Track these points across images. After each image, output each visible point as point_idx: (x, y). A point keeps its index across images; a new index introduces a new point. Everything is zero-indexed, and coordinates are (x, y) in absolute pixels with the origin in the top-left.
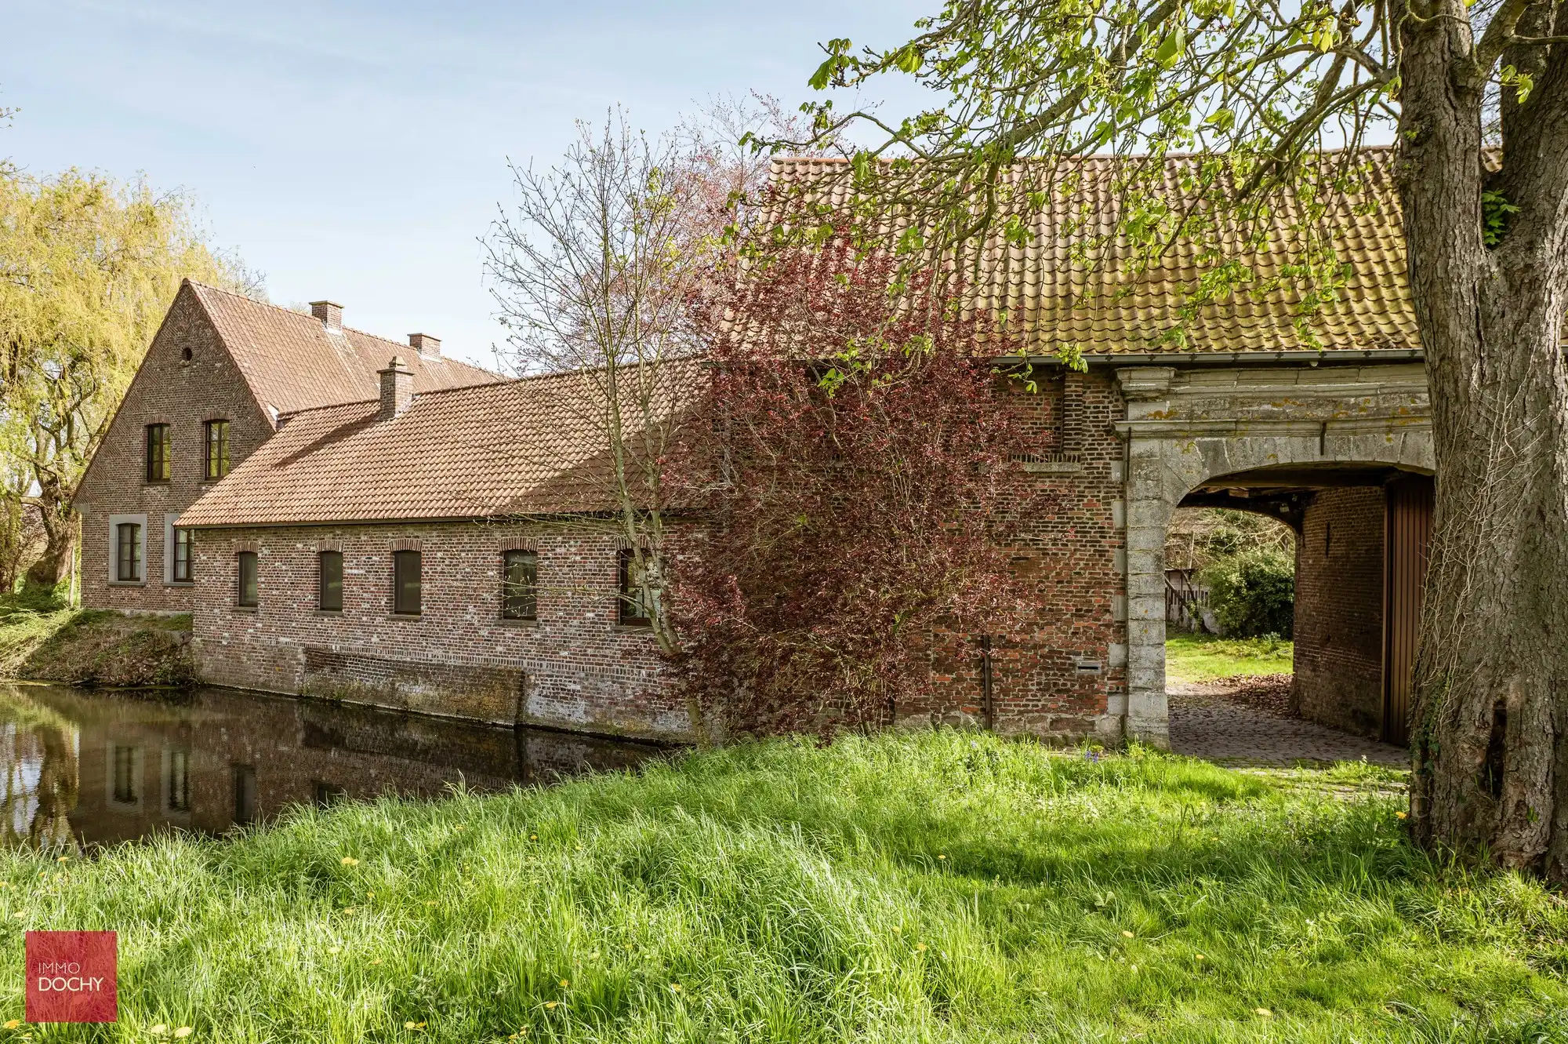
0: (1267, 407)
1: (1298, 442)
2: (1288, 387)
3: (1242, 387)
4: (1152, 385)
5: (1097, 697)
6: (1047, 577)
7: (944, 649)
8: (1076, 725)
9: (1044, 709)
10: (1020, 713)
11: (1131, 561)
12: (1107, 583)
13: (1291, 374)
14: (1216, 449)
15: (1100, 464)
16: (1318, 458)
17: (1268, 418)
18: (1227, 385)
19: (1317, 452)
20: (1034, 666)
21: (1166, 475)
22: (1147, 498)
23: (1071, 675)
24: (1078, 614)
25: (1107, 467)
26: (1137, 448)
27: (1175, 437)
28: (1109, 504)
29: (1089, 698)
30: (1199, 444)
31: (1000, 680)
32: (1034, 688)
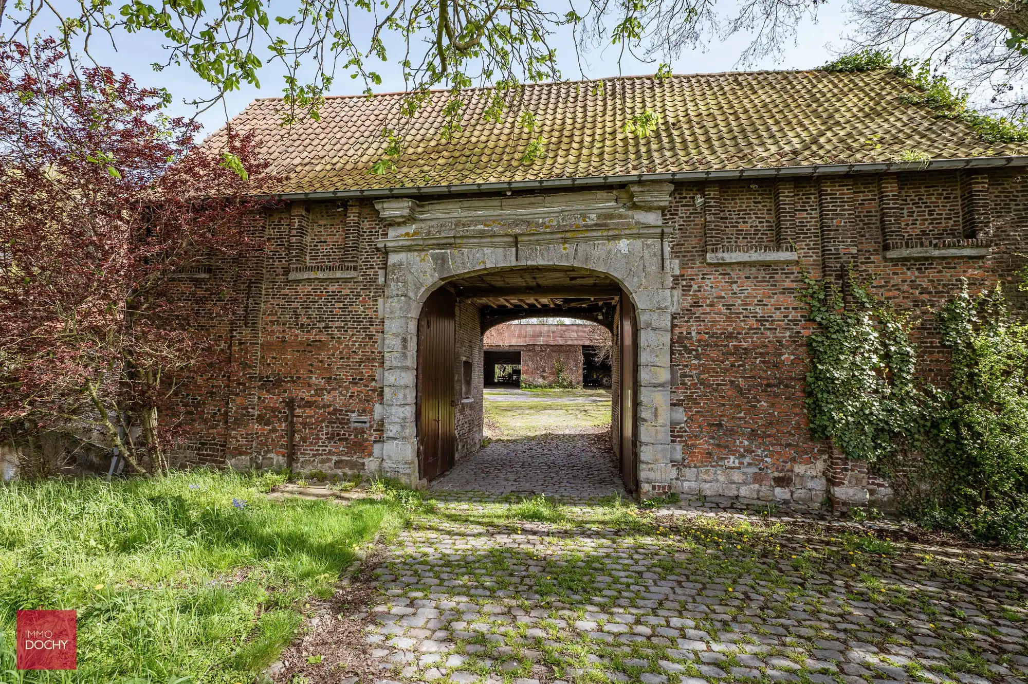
0: (481, 227)
1: (500, 251)
2: (497, 213)
3: (465, 214)
4: (398, 213)
5: (366, 444)
6: (333, 355)
7: (264, 408)
8: (352, 465)
9: (330, 452)
10: (314, 455)
11: (387, 342)
12: (374, 359)
13: (495, 202)
14: (443, 259)
15: (371, 272)
16: (514, 263)
17: (482, 235)
18: (452, 212)
19: (513, 259)
20: (323, 421)
21: (410, 278)
22: (398, 295)
23: (349, 428)
24: (354, 382)
25: (376, 274)
26: (393, 259)
27: (415, 250)
28: (376, 301)
29: (361, 444)
30: (432, 255)
31: (300, 431)
32: (324, 437)
